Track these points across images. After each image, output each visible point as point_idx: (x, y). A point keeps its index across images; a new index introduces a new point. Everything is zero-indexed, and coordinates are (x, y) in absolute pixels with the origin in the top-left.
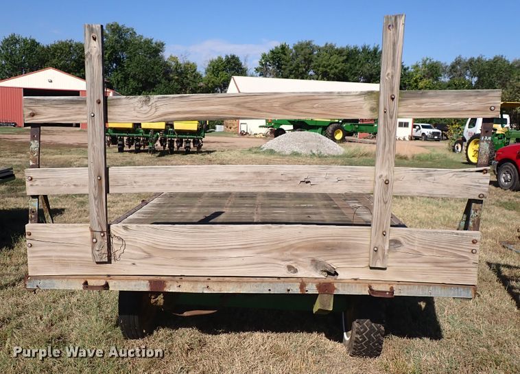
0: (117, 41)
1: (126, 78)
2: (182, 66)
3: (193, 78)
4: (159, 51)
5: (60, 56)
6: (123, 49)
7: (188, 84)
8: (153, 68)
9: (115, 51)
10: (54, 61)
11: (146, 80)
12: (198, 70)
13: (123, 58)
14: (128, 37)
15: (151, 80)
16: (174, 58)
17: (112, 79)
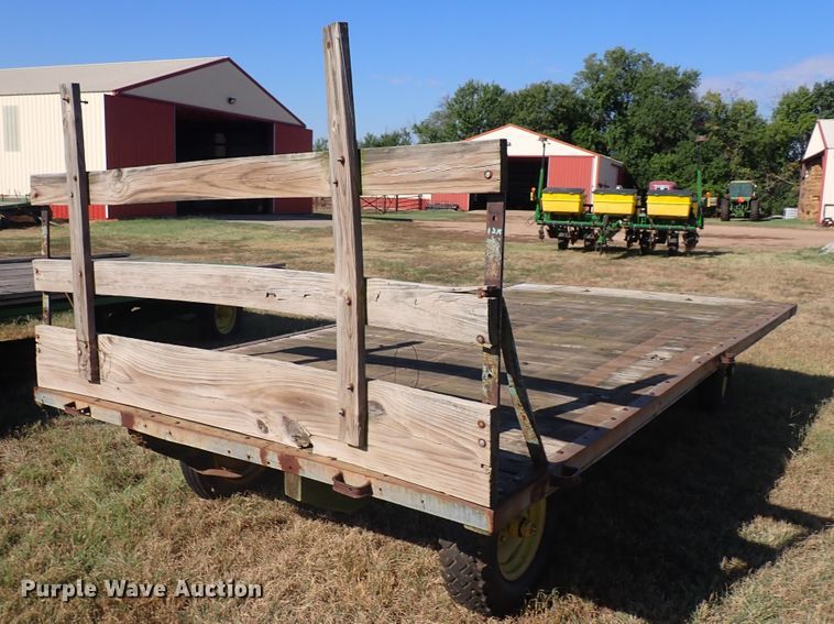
0: (619, 76)
1: (628, 133)
2: (730, 107)
3: (746, 126)
4: (688, 86)
5: (531, 106)
6: (628, 88)
7: (737, 137)
8: (674, 115)
9: (615, 93)
10: (521, 114)
11: (662, 135)
12: (757, 114)
13: (628, 102)
14: (640, 68)
15: (670, 134)
16: (714, 95)
17: (606, 136)
